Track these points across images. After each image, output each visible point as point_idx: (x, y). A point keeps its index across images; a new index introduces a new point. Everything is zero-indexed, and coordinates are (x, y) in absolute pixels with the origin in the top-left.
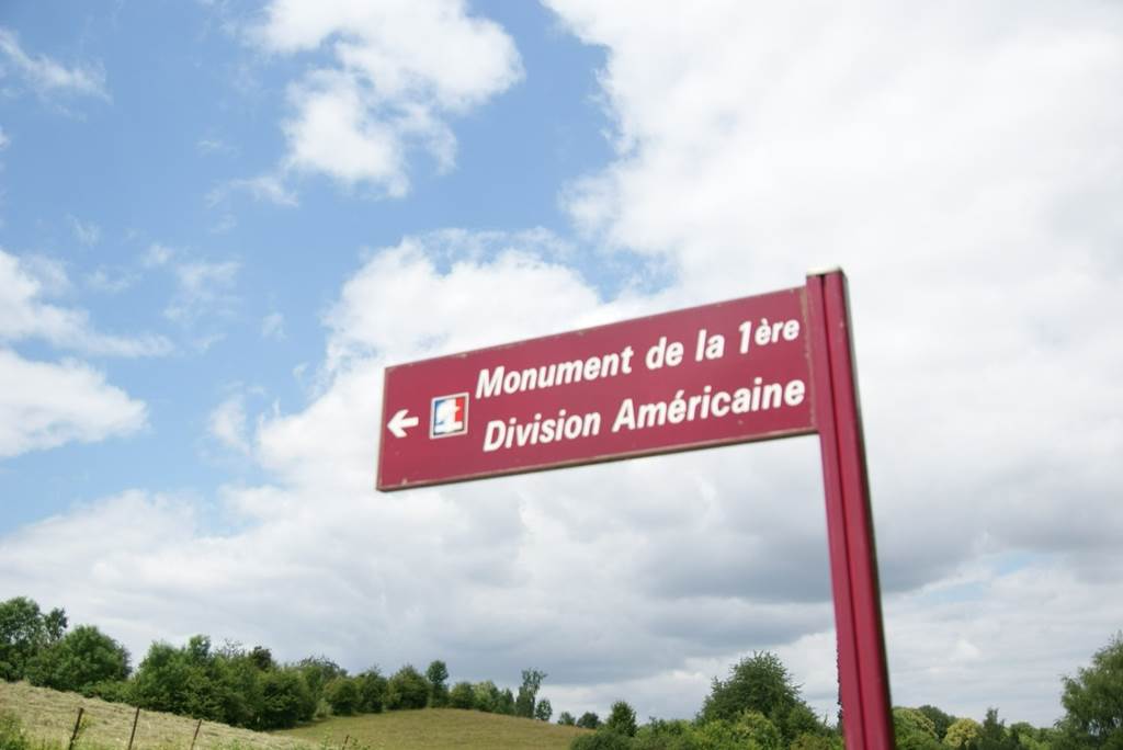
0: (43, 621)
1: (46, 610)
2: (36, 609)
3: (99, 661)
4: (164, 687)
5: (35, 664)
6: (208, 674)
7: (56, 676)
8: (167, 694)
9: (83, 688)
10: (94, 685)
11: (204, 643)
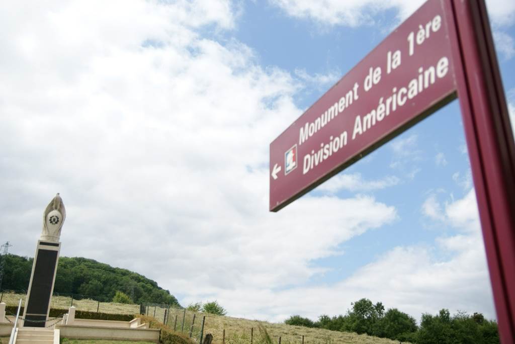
0: (374, 308)
1: (374, 303)
2: (370, 303)
3: (401, 324)
4: (433, 334)
5: (376, 326)
6: (452, 327)
7: (385, 332)
8: (435, 338)
9: (398, 336)
10: (402, 334)
11: (446, 313)
